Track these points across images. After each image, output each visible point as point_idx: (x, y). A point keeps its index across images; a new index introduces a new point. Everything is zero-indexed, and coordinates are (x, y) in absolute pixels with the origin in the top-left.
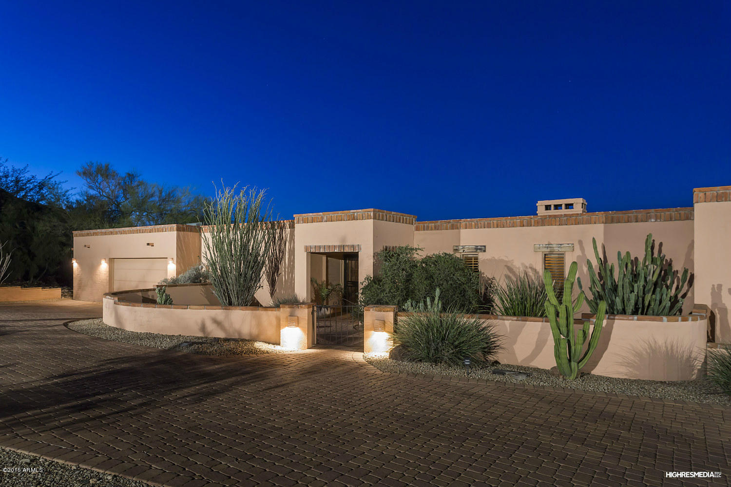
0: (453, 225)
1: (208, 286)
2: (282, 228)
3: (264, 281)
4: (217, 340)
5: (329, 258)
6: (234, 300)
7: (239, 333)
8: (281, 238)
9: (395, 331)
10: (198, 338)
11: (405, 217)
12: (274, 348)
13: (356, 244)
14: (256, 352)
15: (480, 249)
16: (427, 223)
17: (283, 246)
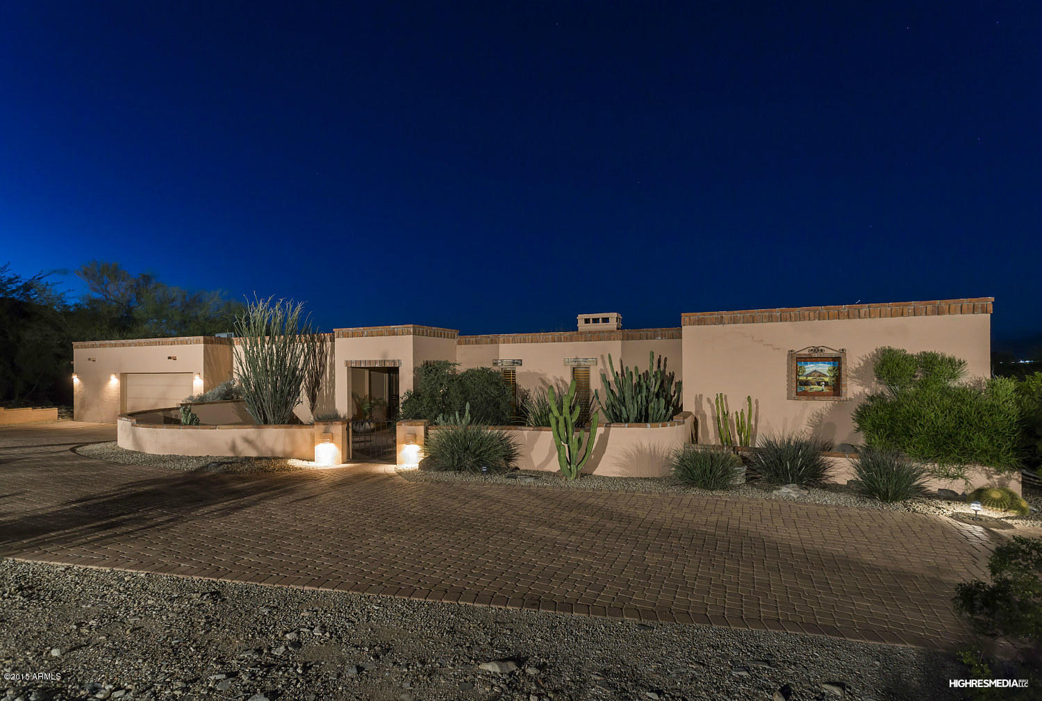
0: (492, 340)
1: (240, 403)
2: (322, 341)
3: (304, 396)
4: (248, 459)
5: (372, 372)
6: (269, 417)
7: (273, 451)
8: (321, 352)
9: (425, 444)
10: (228, 458)
11: (446, 332)
12: (309, 465)
13: (396, 359)
14: (289, 469)
15: (517, 363)
16: (468, 337)
17: (324, 359)
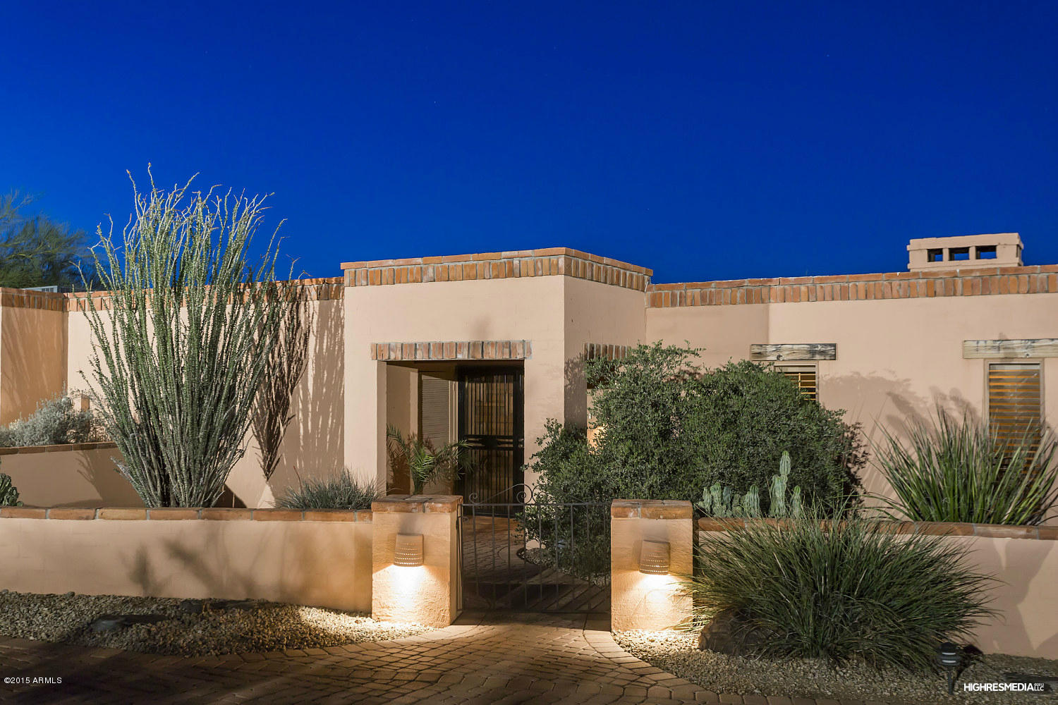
0: (749, 293)
1: (97, 451)
2: (296, 300)
3: (250, 443)
4: (194, 607)
5: (424, 377)
6: (178, 487)
7: (249, 585)
8: (294, 327)
9: (696, 572)
10: (126, 601)
11: (628, 273)
13: (516, 337)
14: (318, 639)
15: (822, 353)
16: (680, 288)
17: (299, 347)
